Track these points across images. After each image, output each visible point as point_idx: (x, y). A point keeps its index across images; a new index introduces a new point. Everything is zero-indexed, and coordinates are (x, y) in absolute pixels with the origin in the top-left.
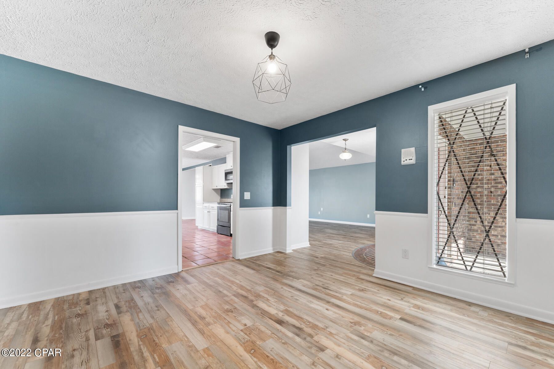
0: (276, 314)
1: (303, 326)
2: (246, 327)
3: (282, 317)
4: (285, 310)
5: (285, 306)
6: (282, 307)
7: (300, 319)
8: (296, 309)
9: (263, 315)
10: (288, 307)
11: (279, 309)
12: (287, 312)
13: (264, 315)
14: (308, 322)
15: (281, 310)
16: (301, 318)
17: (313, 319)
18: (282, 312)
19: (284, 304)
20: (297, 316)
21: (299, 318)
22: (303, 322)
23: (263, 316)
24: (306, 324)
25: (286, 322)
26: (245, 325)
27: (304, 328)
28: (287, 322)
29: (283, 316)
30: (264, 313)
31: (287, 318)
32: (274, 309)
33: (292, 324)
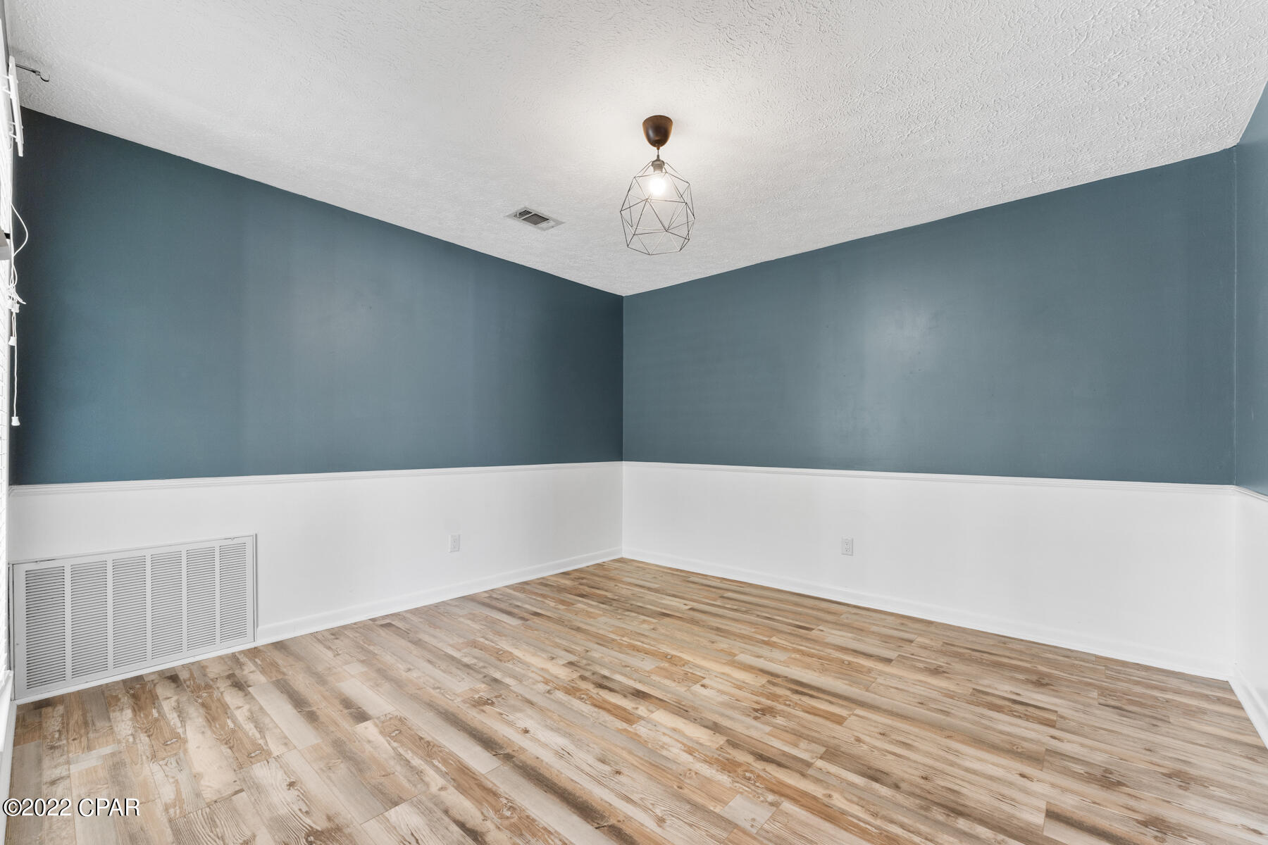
0: (653, 712)
1: (594, 691)
2: (700, 683)
3: (639, 704)
4: (634, 724)
5: (636, 734)
6: (641, 729)
7: (598, 703)
8: (605, 726)
9: (682, 707)
10: (625, 730)
11: (650, 725)
12: (628, 718)
13: (680, 708)
14: (583, 698)
15: (644, 722)
16: (595, 706)
17: (570, 706)
18: (640, 718)
19: (635, 738)
20: (604, 709)
21: (600, 705)
22: (594, 699)
23: (679, 704)
24: (587, 694)
25: (628, 695)
26: (703, 686)
27: (593, 689)
28: (625, 696)
29: (637, 708)
30: (681, 710)
31: (627, 704)
32: (661, 724)
33: (616, 694)
